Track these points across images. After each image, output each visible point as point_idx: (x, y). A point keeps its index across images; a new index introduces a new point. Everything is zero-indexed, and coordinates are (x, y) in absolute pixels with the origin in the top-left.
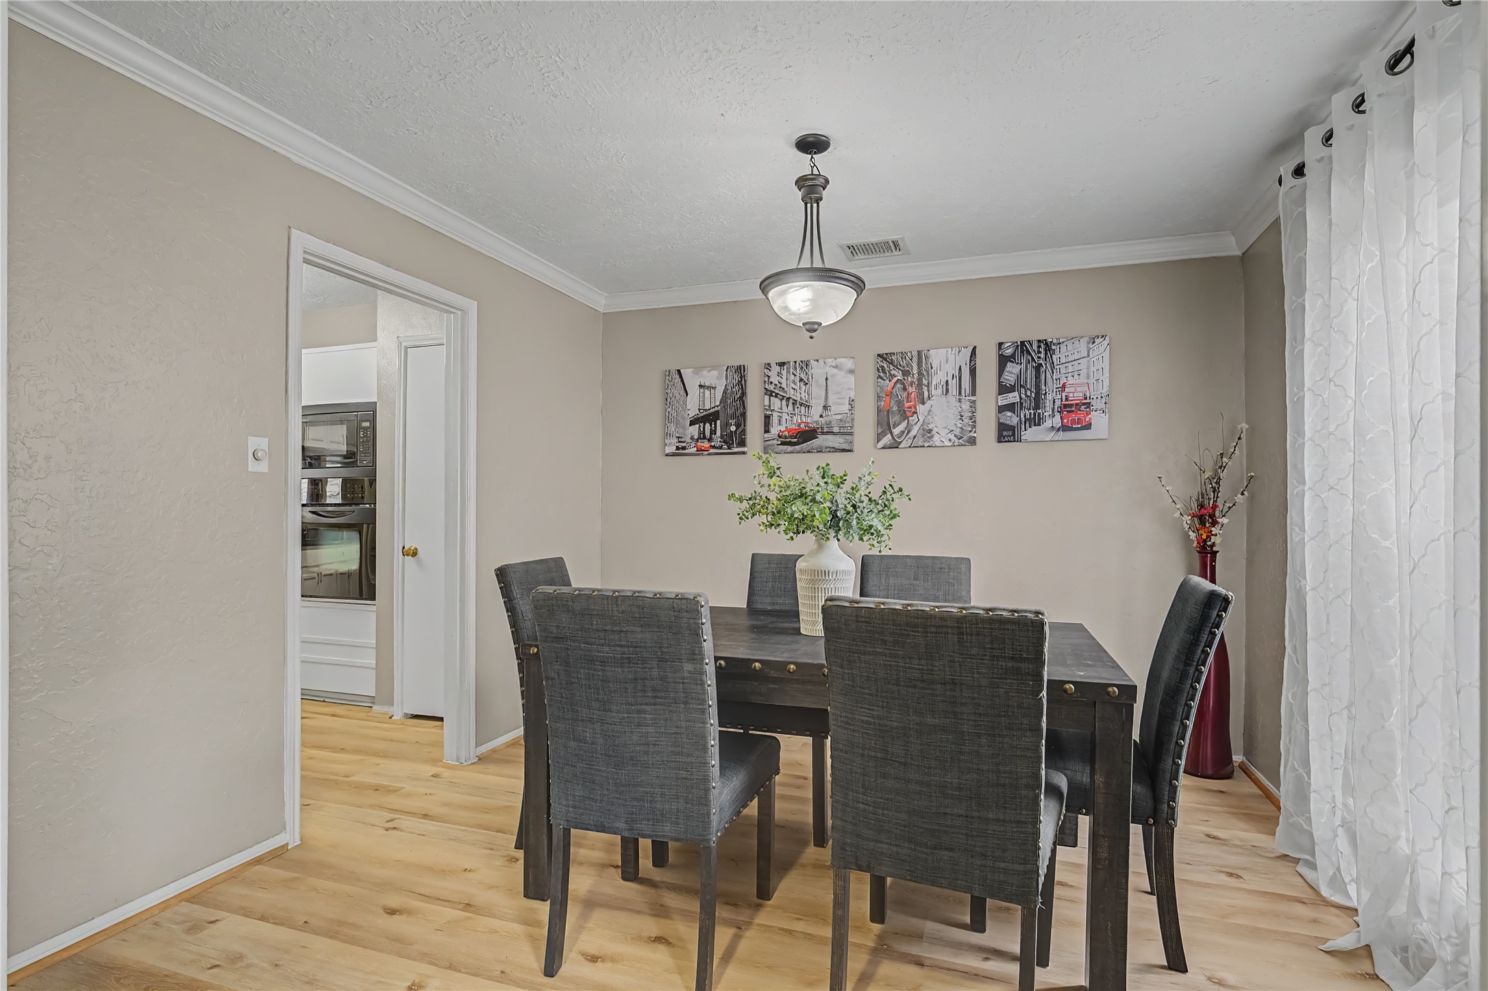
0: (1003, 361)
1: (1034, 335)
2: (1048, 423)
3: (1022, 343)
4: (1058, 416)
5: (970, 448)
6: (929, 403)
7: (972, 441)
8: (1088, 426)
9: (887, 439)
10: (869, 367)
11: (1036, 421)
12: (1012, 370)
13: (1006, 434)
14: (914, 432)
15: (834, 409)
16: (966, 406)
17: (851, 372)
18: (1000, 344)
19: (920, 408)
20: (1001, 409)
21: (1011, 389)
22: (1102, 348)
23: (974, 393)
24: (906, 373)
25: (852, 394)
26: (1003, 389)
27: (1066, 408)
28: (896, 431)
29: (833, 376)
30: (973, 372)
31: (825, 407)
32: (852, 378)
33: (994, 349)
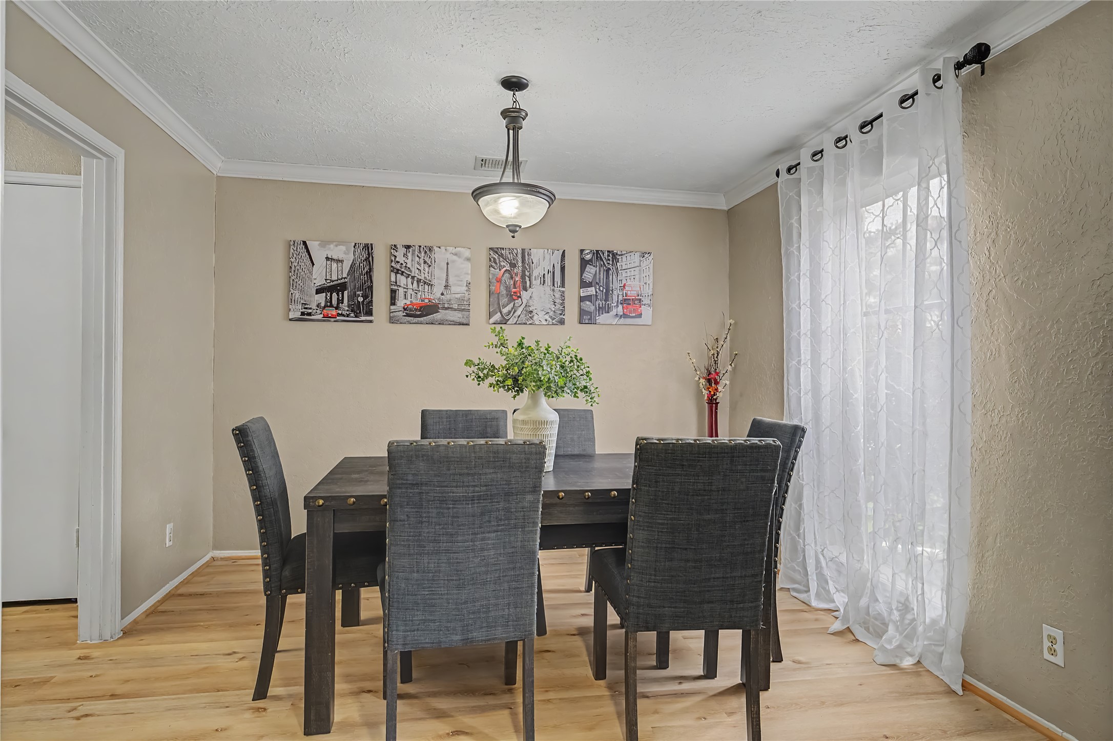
0: (584, 264)
1: (604, 246)
2: (614, 312)
3: (597, 251)
4: (620, 307)
5: (560, 327)
6: (530, 290)
7: (562, 322)
8: (640, 316)
9: (497, 317)
10: (483, 258)
11: (607, 309)
12: (590, 271)
13: (585, 318)
14: (518, 312)
15: (454, 289)
16: (558, 295)
17: (468, 259)
18: (582, 251)
19: (524, 294)
20: (582, 299)
21: (590, 285)
22: (648, 262)
23: (563, 285)
24: (513, 265)
25: (469, 278)
26: (584, 284)
27: (625, 301)
28: (505, 311)
29: (454, 261)
30: (563, 269)
31: (446, 287)
32: (468, 265)
33: (577, 253)
